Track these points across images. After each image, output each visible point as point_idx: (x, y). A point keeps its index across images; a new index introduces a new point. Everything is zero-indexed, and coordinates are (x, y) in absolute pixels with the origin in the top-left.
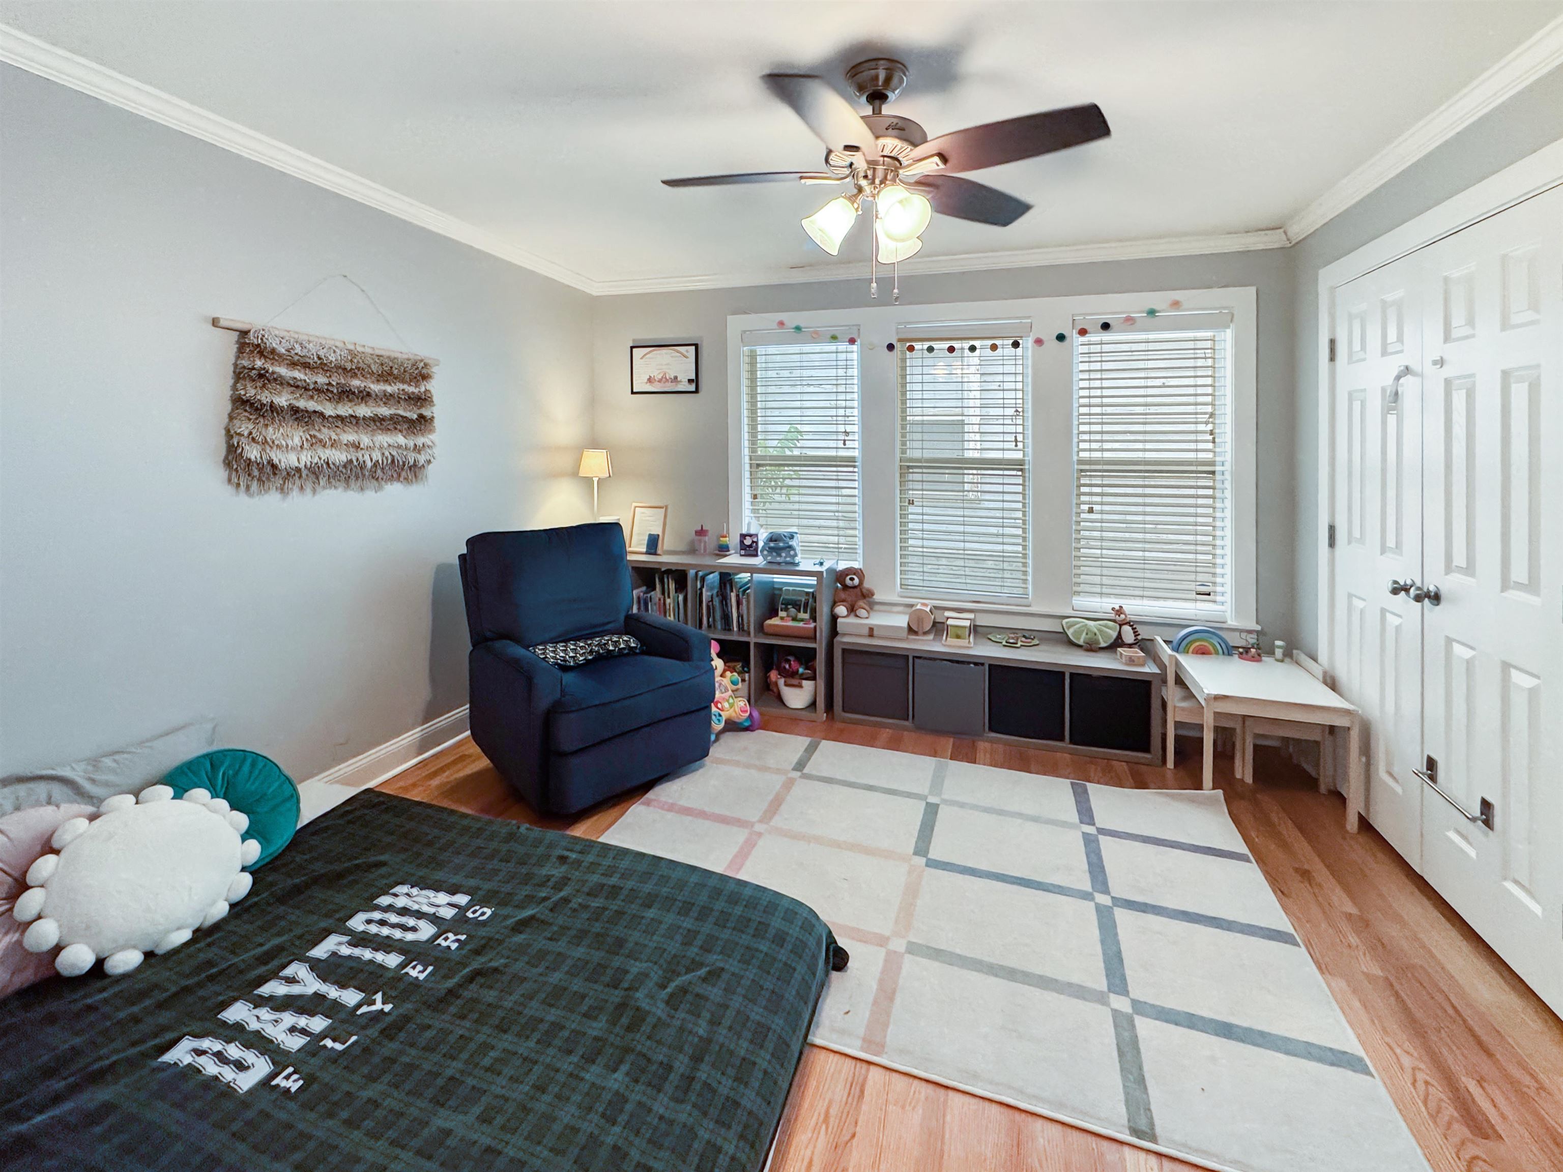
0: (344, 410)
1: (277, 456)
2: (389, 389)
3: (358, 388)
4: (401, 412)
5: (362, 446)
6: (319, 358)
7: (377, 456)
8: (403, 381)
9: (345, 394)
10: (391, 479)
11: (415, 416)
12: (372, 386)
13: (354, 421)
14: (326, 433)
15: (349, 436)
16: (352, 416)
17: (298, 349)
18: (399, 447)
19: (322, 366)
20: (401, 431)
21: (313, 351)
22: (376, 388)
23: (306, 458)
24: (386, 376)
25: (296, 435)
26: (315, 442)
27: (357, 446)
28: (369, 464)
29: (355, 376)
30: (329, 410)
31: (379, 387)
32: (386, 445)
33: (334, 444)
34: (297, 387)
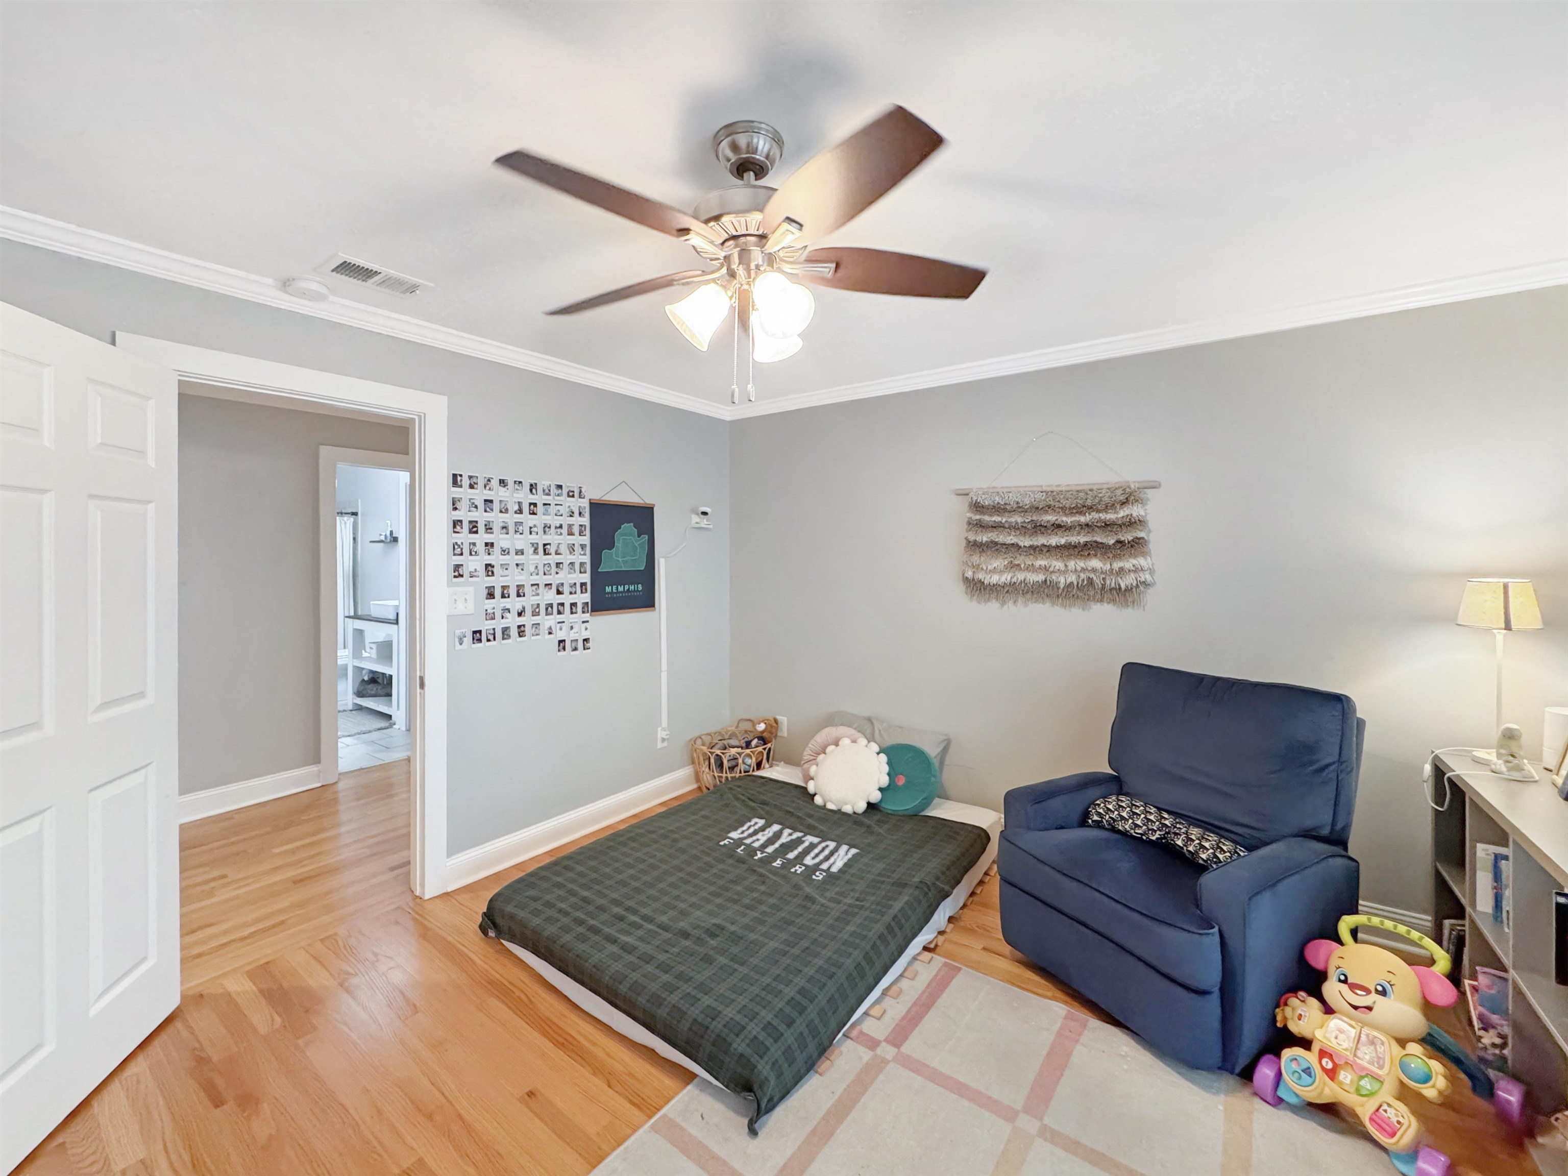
0: (1041, 540)
1: (980, 576)
2: (1082, 519)
3: (1048, 522)
4: (1099, 539)
5: (1051, 569)
6: (1018, 503)
7: (1072, 578)
8: (1098, 511)
9: (1038, 528)
10: (1095, 600)
11: (1112, 542)
12: (1064, 519)
13: (1048, 550)
14: (1021, 560)
15: (1041, 562)
16: (1043, 545)
17: (997, 499)
18: (1094, 570)
19: (1020, 509)
20: (1096, 555)
21: (1012, 499)
22: (1068, 520)
23: (1006, 578)
24: (1080, 510)
25: (999, 562)
26: (1012, 567)
27: (1046, 569)
28: (1062, 586)
29: (1046, 512)
30: (1025, 542)
31: (1073, 519)
32: (1079, 569)
33: (1031, 568)
34: (995, 527)
